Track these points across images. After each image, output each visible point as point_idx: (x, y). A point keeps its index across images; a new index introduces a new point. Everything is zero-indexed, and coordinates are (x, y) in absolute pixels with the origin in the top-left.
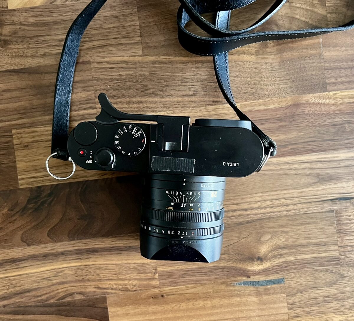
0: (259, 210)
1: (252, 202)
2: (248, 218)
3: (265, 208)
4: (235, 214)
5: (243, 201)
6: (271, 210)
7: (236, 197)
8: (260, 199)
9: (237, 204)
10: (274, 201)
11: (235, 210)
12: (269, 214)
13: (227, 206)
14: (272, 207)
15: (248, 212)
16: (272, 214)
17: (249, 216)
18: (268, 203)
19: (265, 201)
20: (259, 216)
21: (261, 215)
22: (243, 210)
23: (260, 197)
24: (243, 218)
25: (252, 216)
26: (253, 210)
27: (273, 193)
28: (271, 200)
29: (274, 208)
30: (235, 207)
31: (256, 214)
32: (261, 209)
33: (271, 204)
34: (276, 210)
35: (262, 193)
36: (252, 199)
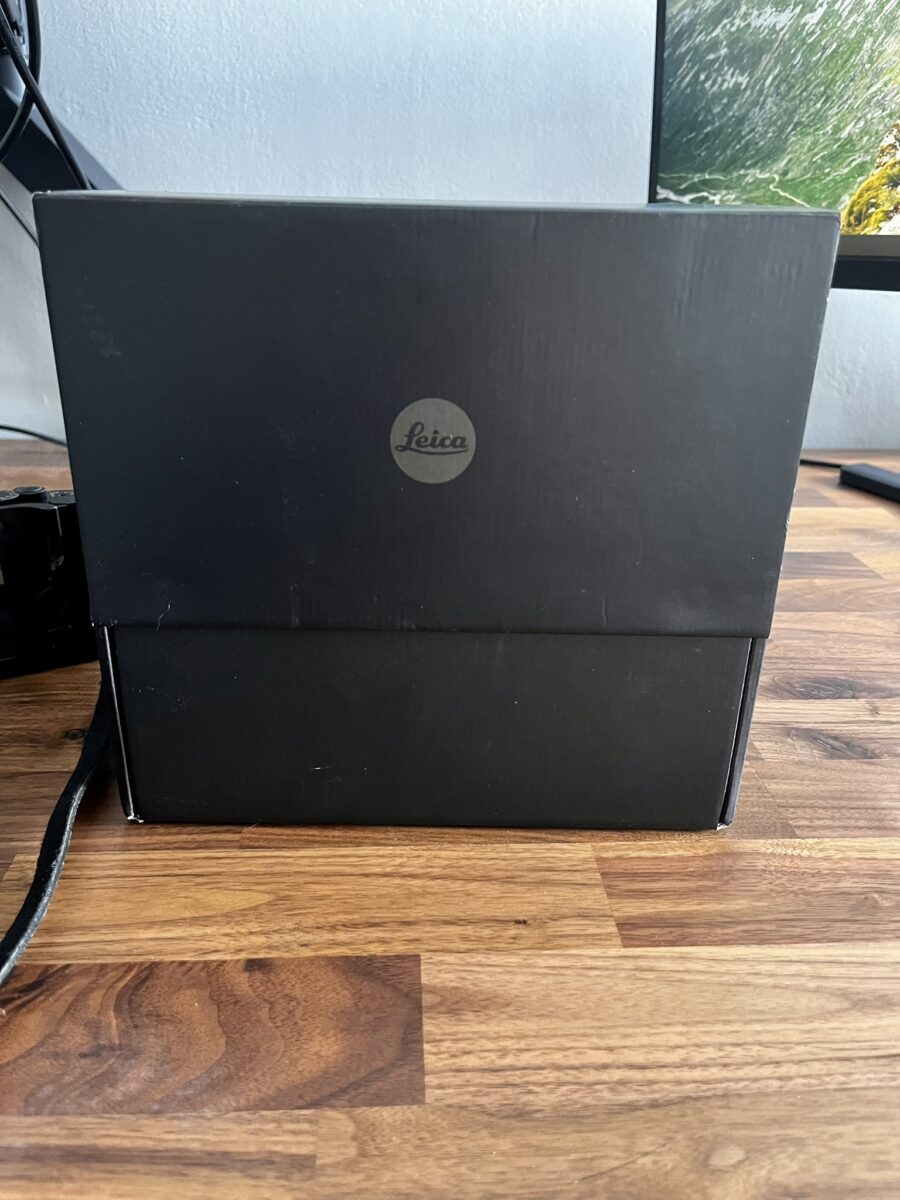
0: (685, 1069)
1: (657, 1046)
2: (653, 1092)
3: (704, 1066)
4: (605, 1076)
5: (629, 1042)
6: (726, 1073)
7: (604, 1031)
8: (683, 1040)
9: (610, 1049)
10: (729, 1049)
11: (605, 1067)
12: (724, 1085)
13: (579, 1053)
14: (725, 1065)
15: (650, 1075)
16: (732, 1085)
17: (656, 1087)
18: (712, 1053)
19: (697, 1046)
20: (689, 1086)
21: (693, 1085)
22: (631, 1066)
23: (681, 1034)
24: (636, 1091)
25: (666, 1086)
26: (665, 1070)
27: (719, 1028)
28: (720, 1046)
29: (733, 1067)
30: (603, 1057)
31: (679, 1083)
32: (693, 1067)
33: (721, 1057)
34: (741, 1073)
35: (684, 1024)
36: (659, 1040)
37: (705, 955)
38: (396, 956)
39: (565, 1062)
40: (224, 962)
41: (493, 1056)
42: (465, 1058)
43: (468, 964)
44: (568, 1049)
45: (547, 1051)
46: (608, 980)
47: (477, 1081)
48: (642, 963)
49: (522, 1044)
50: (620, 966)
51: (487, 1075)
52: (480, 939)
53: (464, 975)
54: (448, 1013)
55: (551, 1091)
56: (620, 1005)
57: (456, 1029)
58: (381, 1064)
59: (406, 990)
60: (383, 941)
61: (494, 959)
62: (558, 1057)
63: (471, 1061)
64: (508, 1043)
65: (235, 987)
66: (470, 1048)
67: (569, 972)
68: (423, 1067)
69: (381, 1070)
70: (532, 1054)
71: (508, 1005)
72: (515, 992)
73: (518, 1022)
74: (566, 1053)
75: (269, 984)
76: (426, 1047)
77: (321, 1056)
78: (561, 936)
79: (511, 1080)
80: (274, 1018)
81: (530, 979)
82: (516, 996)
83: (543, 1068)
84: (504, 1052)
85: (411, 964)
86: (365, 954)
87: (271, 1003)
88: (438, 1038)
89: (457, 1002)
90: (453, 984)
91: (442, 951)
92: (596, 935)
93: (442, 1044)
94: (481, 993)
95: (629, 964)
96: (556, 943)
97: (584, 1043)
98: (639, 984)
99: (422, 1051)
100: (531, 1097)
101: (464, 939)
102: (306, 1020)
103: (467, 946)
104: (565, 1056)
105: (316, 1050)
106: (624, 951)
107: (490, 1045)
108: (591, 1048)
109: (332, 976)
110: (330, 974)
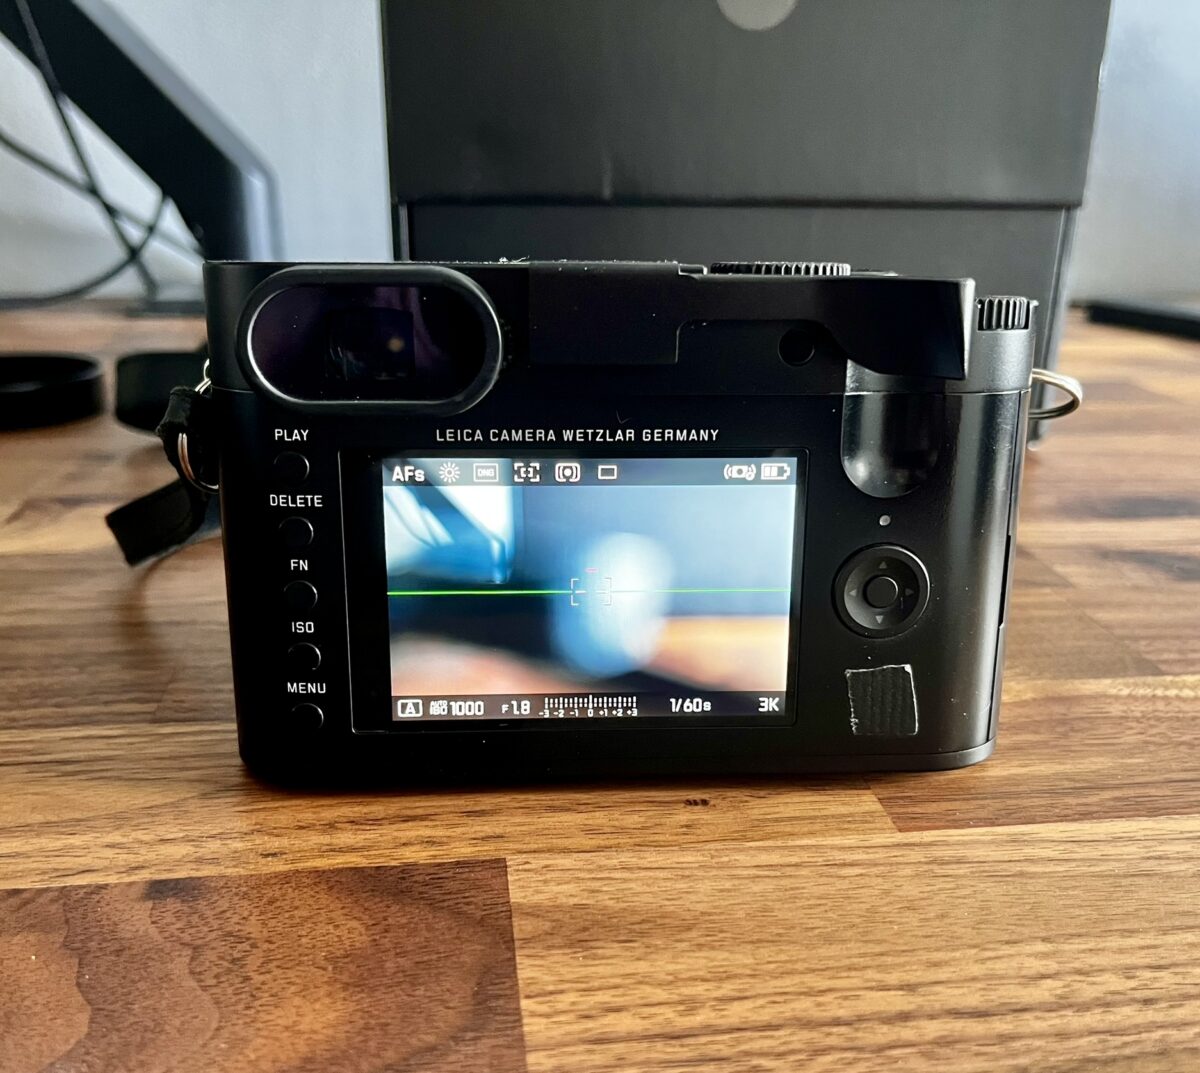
0: (1069, 1012)
1: (1002, 977)
2: (1014, 1055)
3: (1106, 1004)
4: (907, 1032)
5: (942, 974)
6: (1151, 1015)
7: (889, 960)
8: (1052, 966)
9: (910, 988)
10: (1148, 974)
11: (905, 1017)
12: (1158, 1034)
13: (846, 998)
14: (1147, 1002)
15: (1000, 1026)
16: (1175, 1035)
17: (1017, 1044)
18: (1114, 983)
19: (1079, 972)
20: (1083, 1041)
21: (1094, 1039)
22: (956, 1014)
23: (1045, 955)
24: (977, 1054)
25: (1038, 1043)
26: (1027, 1016)
27: (1115, 942)
28: (1128, 972)
29: (1164, 1005)
30: (898, 1002)
31: (1062, 1035)
32: (1084, 1007)
33: (1133, 989)
34: (1180, 1014)
35: (1044, 940)
36: (999, 967)
37: (1056, 836)
38: (458, 863)
39: (817, 1014)
40: (105, 887)
41: (668, 1013)
42: (611, 1018)
43: (601, 868)
44: (823, 992)
45: (778, 999)
46: (880, 880)
47: (641, 1057)
48: (938, 852)
49: (727, 989)
50: (901, 859)
51: (659, 1045)
52: (621, 830)
53: (596, 885)
54: (571, 946)
56: (912, 919)
57: (584, 971)
58: (431, 1039)
59: (479, 914)
60: (431, 842)
61: (651, 858)
62: (804, 1007)
63: (625, 1023)
64: (700, 989)
65: (122, 926)
66: (620, 1001)
67: (804, 872)
68: (521, 1038)
69: (432, 1049)
70: (748, 1004)
71: (689, 929)
72: (701, 907)
73: (712, 954)
74: (820, 999)
75: (195, 919)
76: (525, 1004)
77: (300, 1032)
78: (776, 820)
79: (712, 1050)
80: (200, 973)
81: (728, 885)
82: (703, 913)
83: (777, 1027)
84: (691, 1005)
85: (488, 874)
86: (394, 863)
87: (196, 948)
88: (551, 988)
89: (585, 929)
90: (575, 901)
91: (550, 850)
92: (844, 816)
93: (560, 997)
94: (634, 912)
95: (915, 855)
96: (768, 830)
97: (855, 980)
98: (940, 884)
99: (517, 1011)
101: (590, 831)
102: (269, 972)
103: (599, 841)
104: (819, 1005)
105: (289, 1022)
106: (900, 837)
107: (661, 994)
108: (871, 989)
109: (324, 899)
110: (322, 895)
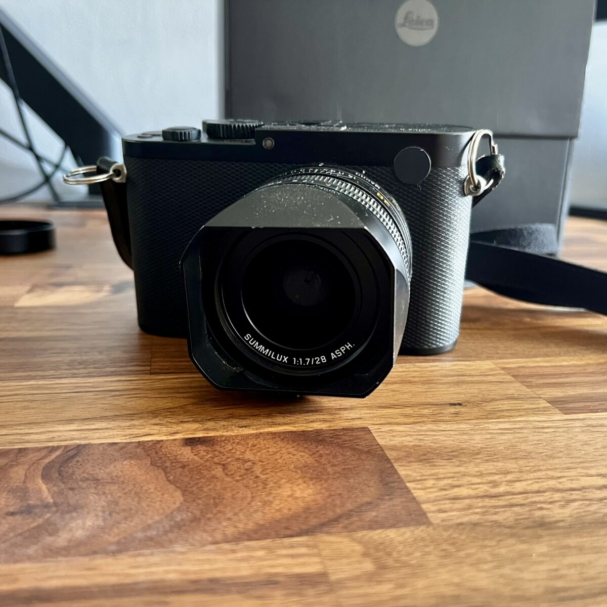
7: (586, 464)
9: (603, 475)
13: (572, 480)
30: (600, 481)
38: (344, 429)
39: (560, 486)
40: (162, 441)
41: (485, 487)
42: (456, 490)
43: (420, 431)
44: (560, 478)
45: (537, 480)
46: (565, 434)
47: (480, 505)
48: (590, 422)
49: (510, 477)
50: (571, 425)
51: (487, 500)
52: (422, 416)
53: (421, 437)
54: (420, 461)
55: (563, 507)
56: (590, 449)
57: (433, 472)
58: (367, 499)
59: (366, 449)
60: (325, 421)
61: (443, 426)
62: (552, 483)
63: (464, 492)
64: (496, 478)
65: (179, 457)
66: (457, 483)
67: (525, 431)
68: (414, 498)
69: (369, 503)
71: (478, 454)
72: (480, 445)
73: (495, 464)
74: (559, 480)
75: (217, 453)
76: (408, 484)
77: (296, 498)
78: (500, 411)
79: (514, 501)
80: (231, 475)
81: (489, 436)
82: (482, 448)
83: (544, 492)
84: (495, 484)
85: (362, 433)
86: (310, 429)
87: (224, 465)
88: (419, 478)
89: (424, 455)
90: (413, 443)
91: (388, 424)
92: (533, 409)
93: (425, 482)
94: (446, 448)
95: (578, 424)
96: (498, 414)
97: (573, 473)
98: (596, 435)
99: (406, 488)
100: (544, 512)
101: (406, 416)
102: (267, 474)
103: (412, 420)
104: (560, 483)
105: (289, 493)
106: (566, 417)
107: (477, 480)
108: (583, 476)
109: (281, 444)
110: (279, 442)
